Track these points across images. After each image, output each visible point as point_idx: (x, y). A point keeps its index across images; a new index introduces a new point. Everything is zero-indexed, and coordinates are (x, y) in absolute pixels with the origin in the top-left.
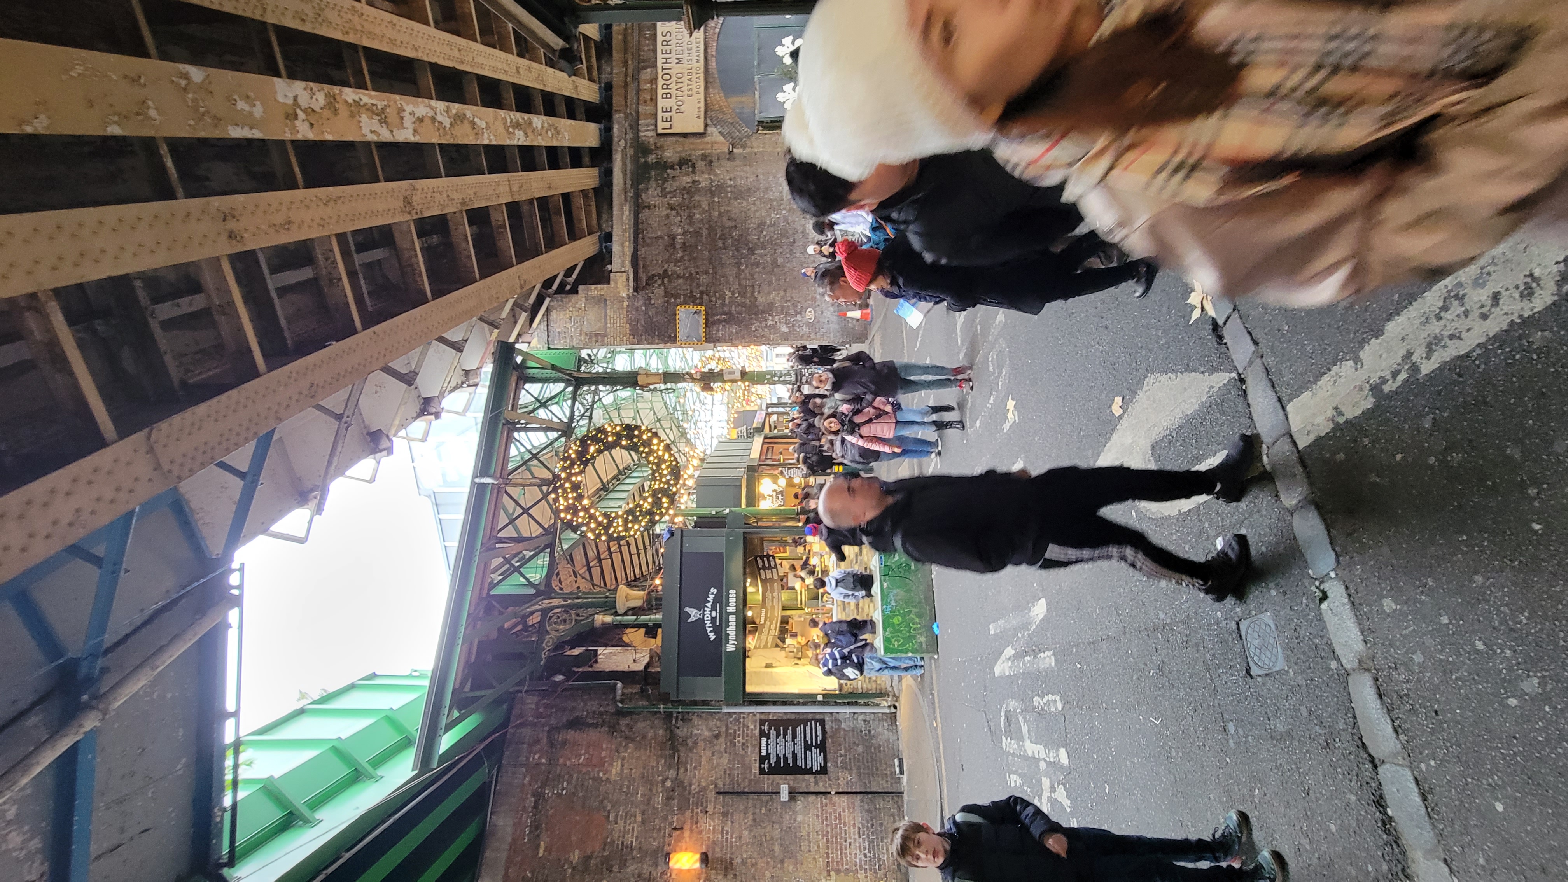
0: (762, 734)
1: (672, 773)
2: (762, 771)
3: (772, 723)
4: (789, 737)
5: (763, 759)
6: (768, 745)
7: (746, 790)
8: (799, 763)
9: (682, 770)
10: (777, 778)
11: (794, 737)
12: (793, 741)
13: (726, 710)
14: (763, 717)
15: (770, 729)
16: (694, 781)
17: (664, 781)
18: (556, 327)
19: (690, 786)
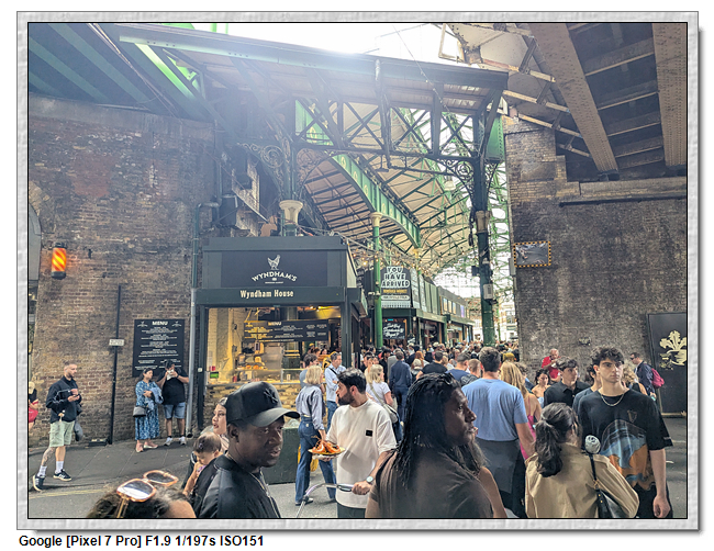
0: (171, 322)
1: (140, 249)
2: (138, 322)
3: (181, 329)
4: (167, 344)
5: (149, 322)
6: (161, 326)
7: (122, 309)
8: (144, 352)
9: (142, 256)
10: (131, 334)
11: (167, 348)
12: (164, 347)
13: (193, 291)
14: (186, 322)
15: (175, 328)
16: (132, 267)
17: (132, 242)
18: (525, 139)
19: (128, 264)
